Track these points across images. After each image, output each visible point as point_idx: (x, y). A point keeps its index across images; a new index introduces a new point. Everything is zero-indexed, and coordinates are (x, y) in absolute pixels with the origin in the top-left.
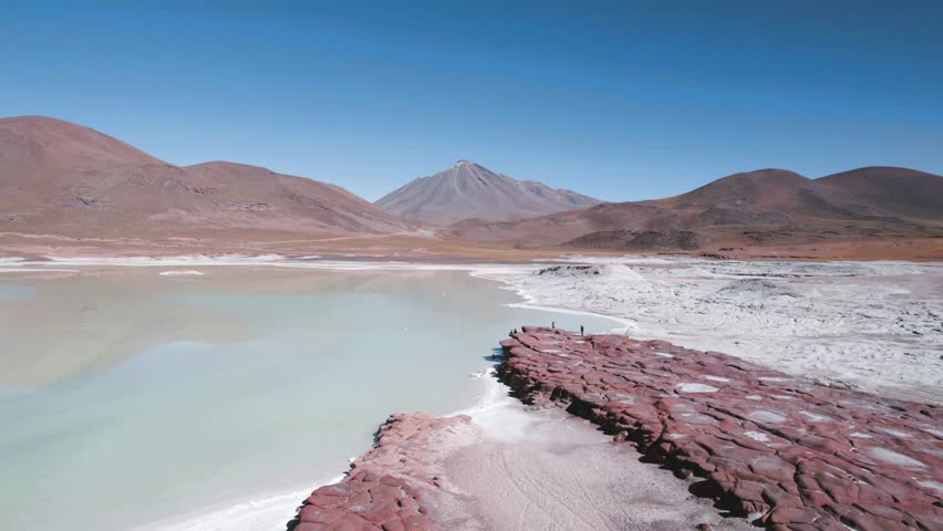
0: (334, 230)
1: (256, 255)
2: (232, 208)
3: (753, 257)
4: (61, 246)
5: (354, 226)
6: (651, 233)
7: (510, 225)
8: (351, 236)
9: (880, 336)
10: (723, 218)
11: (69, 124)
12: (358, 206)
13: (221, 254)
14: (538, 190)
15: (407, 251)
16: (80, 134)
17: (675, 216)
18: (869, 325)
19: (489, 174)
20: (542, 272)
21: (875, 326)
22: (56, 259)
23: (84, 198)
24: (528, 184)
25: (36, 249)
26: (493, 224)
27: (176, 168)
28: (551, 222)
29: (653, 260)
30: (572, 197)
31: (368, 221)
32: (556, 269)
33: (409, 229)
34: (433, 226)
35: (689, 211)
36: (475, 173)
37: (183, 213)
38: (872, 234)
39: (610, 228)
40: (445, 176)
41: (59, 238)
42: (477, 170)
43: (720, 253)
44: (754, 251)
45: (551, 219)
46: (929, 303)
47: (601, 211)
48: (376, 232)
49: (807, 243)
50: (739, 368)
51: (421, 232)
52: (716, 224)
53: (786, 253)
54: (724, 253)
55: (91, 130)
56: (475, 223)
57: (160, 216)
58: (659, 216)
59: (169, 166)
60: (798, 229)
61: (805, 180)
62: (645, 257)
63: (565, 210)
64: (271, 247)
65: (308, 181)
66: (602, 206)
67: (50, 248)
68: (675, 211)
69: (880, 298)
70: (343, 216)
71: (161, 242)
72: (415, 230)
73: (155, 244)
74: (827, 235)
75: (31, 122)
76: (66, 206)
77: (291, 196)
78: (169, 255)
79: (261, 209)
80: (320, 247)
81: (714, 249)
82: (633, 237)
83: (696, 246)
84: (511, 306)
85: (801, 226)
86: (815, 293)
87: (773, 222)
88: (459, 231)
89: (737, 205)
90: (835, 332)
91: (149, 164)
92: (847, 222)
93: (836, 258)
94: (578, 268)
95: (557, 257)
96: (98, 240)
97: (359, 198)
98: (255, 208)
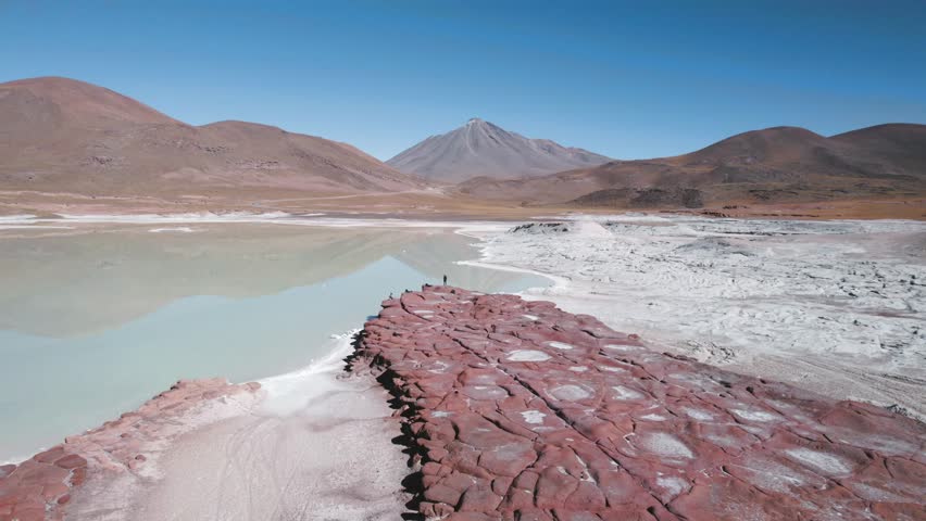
0: (343, 187)
1: (262, 212)
2: (243, 167)
3: (755, 215)
4: (76, 204)
5: (363, 184)
6: (656, 191)
7: (518, 183)
8: (360, 193)
9: (811, 298)
10: (731, 177)
11: (85, 84)
12: (368, 164)
13: (228, 211)
14: (550, 148)
15: (410, 209)
16: (98, 94)
17: (685, 173)
18: (806, 286)
19: (500, 132)
20: (518, 228)
21: (813, 287)
22: (66, 216)
23: (99, 157)
24: (539, 142)
25: (49, 207)
26: (501, 182)
27: (189, 127)
28: (561, 181)
29: (652, 218)
30: (583, 155)
31: (378, 179)
32: (529, 226)
33: (419, 187)
34: (442, 184)
35: (698, 170)
36: (487, 131)
37: (195, 171)
38: (883, 192)
39: (618, 186)
40: (457, 134)
41: (76, 196)
42: (488, 127)
43: (721, 211)
44: (757, 209)
45: (561, 177)
46: (880, 262)
47: (609, 169)
48: (386, 190)
49: (813, 202)
50: (592, 334)
51: (430, 190)
52: (724, 182)
53: (788, 211)
54: (726, 212)
55: (107, 90)
56: (484, 181)
57: (174, 175)
58: (668, 174)
59: (182, 126)
60: (807, 188)
61: (820, 138)
62: (645, 214)
63: (575, 167)
64: (280, 205)
65: (319, 140)
66: (611, 164)
67: (64, 206)
68: (685, 170)
69: (832, 257)
70: (353, 175)
71: (173, 198)
72: (423, 188)
73: (166, 202)
74: (835, 194)
75: (49, 83)
76: (83, 165)
77: (303, 155)
78: (178, 213)
79: (271, 168)
80: (329, 205)
81: (718, 208)
82: (638, 195)
83: (701, 205)
84: (460, 263)
85: (809, 185)
86: (769, 252)
87: (782, 181)
88: (468, 190)
89: (746, 164)
90: (767, 294)
91: (164, 124)
92: (857, 180)
93: (838, 216)
94: (549, 225)
95: (555, 215)
96: (112, 198)
97: (369, 156)
98: (265, 166)
